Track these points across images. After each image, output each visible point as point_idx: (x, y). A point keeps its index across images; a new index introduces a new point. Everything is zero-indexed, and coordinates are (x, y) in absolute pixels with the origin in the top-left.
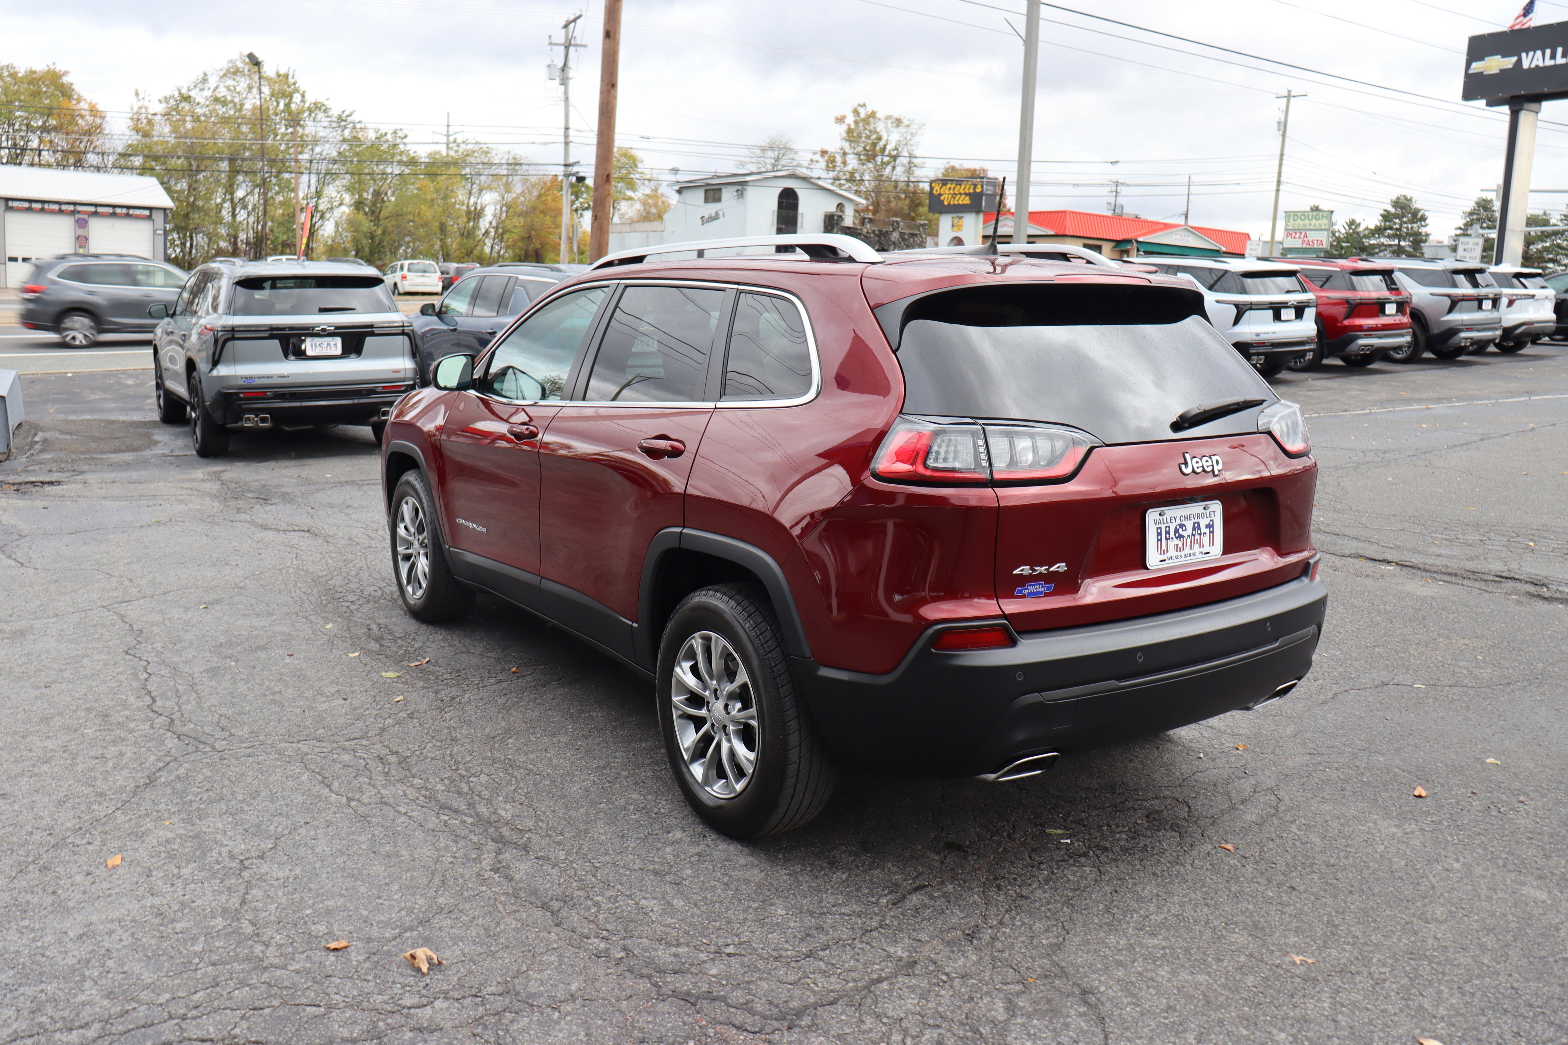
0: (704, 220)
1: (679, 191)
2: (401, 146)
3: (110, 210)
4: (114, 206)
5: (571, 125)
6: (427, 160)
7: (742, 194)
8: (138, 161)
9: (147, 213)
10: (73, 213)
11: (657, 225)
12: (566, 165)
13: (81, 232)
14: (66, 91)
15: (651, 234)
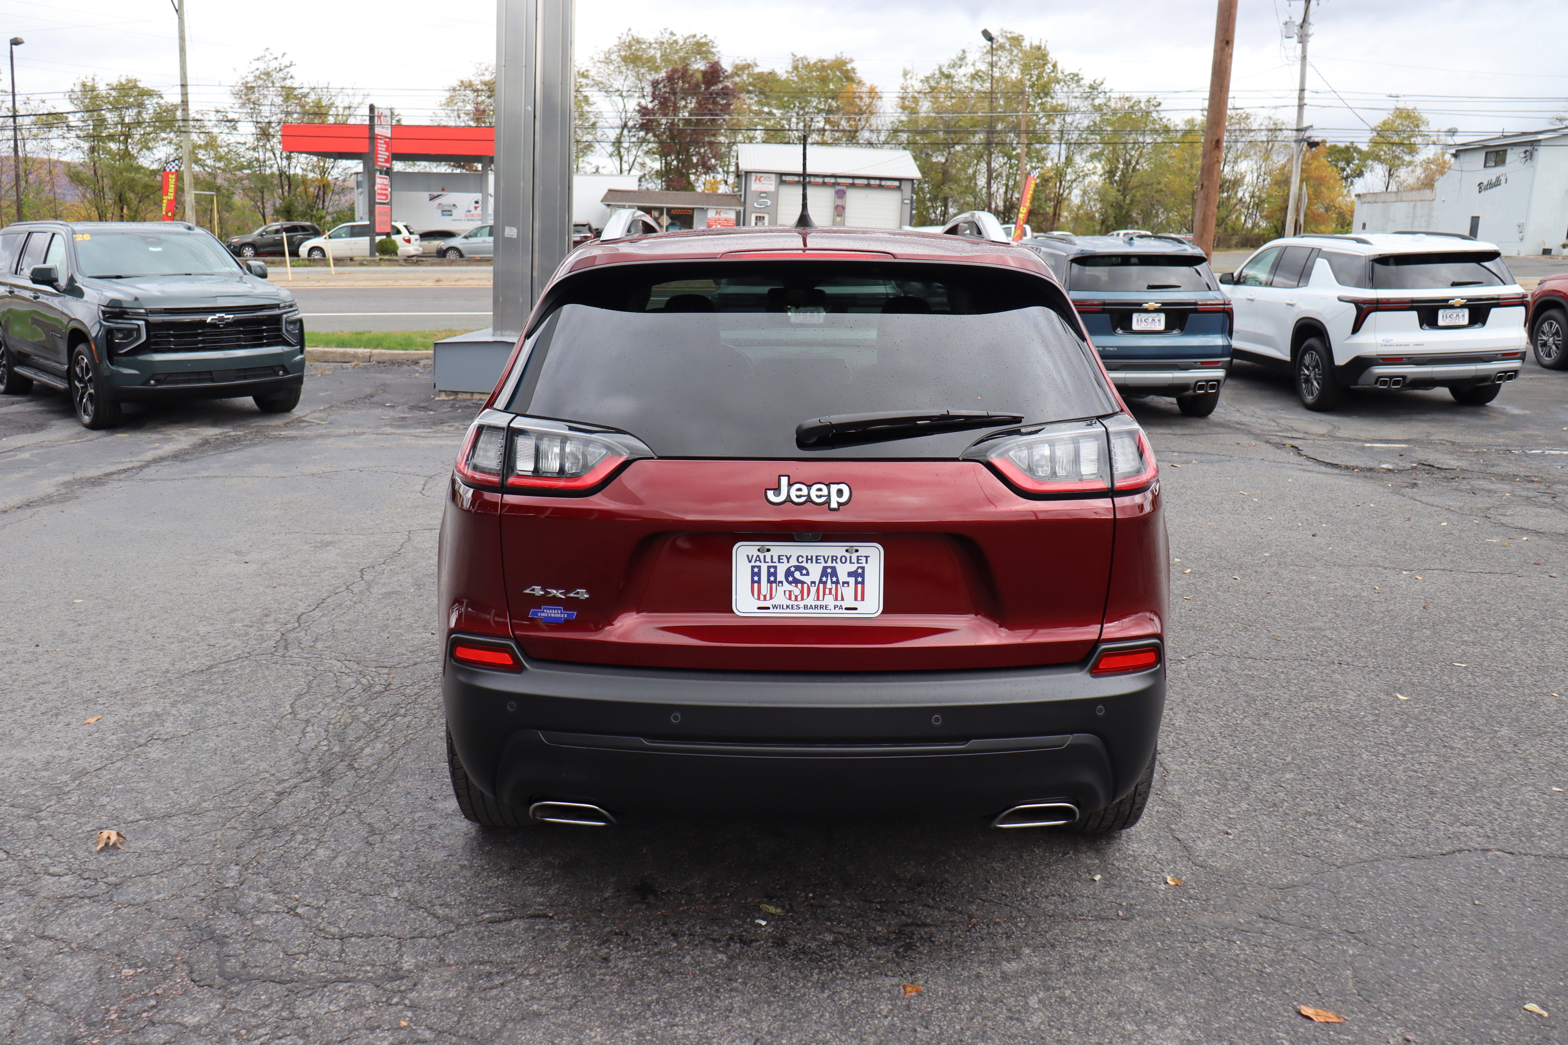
0: (1481, 187)
1: (1455, 156)
2: (1154, 114)
3: (865, 182)
4: (868, 178)
5: (1307, 87)
6: (1184, 128)
7: (1531, 155)
8: (904, 137)
9: (897, 183)
10: (834, 185)
11: (1427, 193)
12: (1297, 130)
13: (839, 202)
14: (848, 77)
15: (1419, 204)
